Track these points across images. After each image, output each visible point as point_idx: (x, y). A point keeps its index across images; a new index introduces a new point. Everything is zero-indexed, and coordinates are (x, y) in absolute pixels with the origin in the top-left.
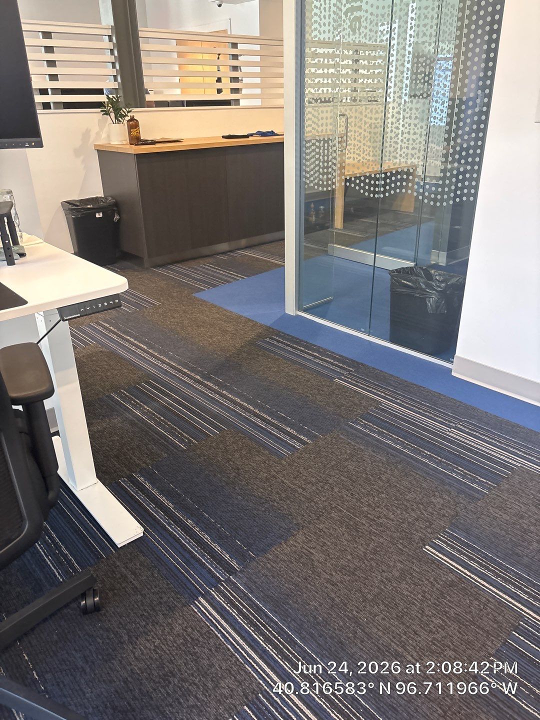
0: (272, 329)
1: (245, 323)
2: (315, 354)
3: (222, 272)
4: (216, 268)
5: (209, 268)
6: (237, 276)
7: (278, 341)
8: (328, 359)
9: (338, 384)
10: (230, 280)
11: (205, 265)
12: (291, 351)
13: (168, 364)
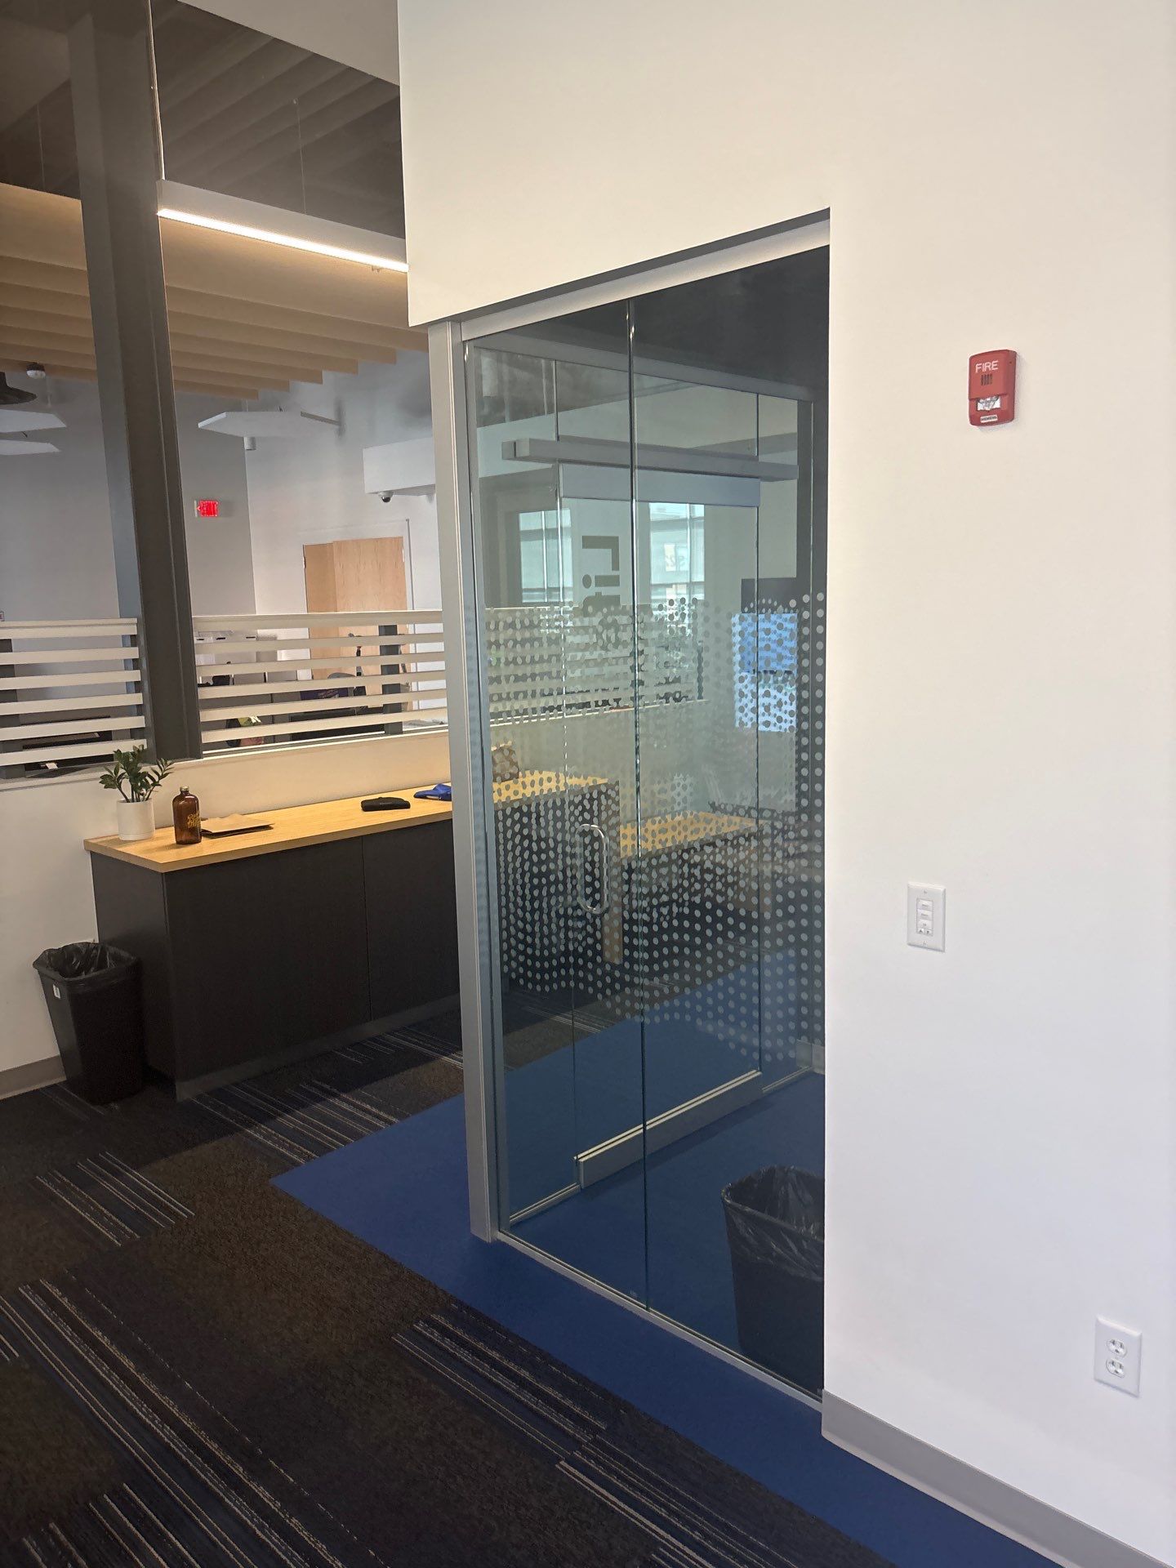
0: (436, 1288)
1: (375, 1273)
2: (524, 1373)
3: (345, 1106)
4: (334, 1095)
5: (319, 1094)
6: (378, 1117)
7: (444, 1332)
8: (550, 1391)
9: (564, 1480)
10: (360, 1128)
11: (312, 1084)
12: (470, 1367)
13: (175, 1424)
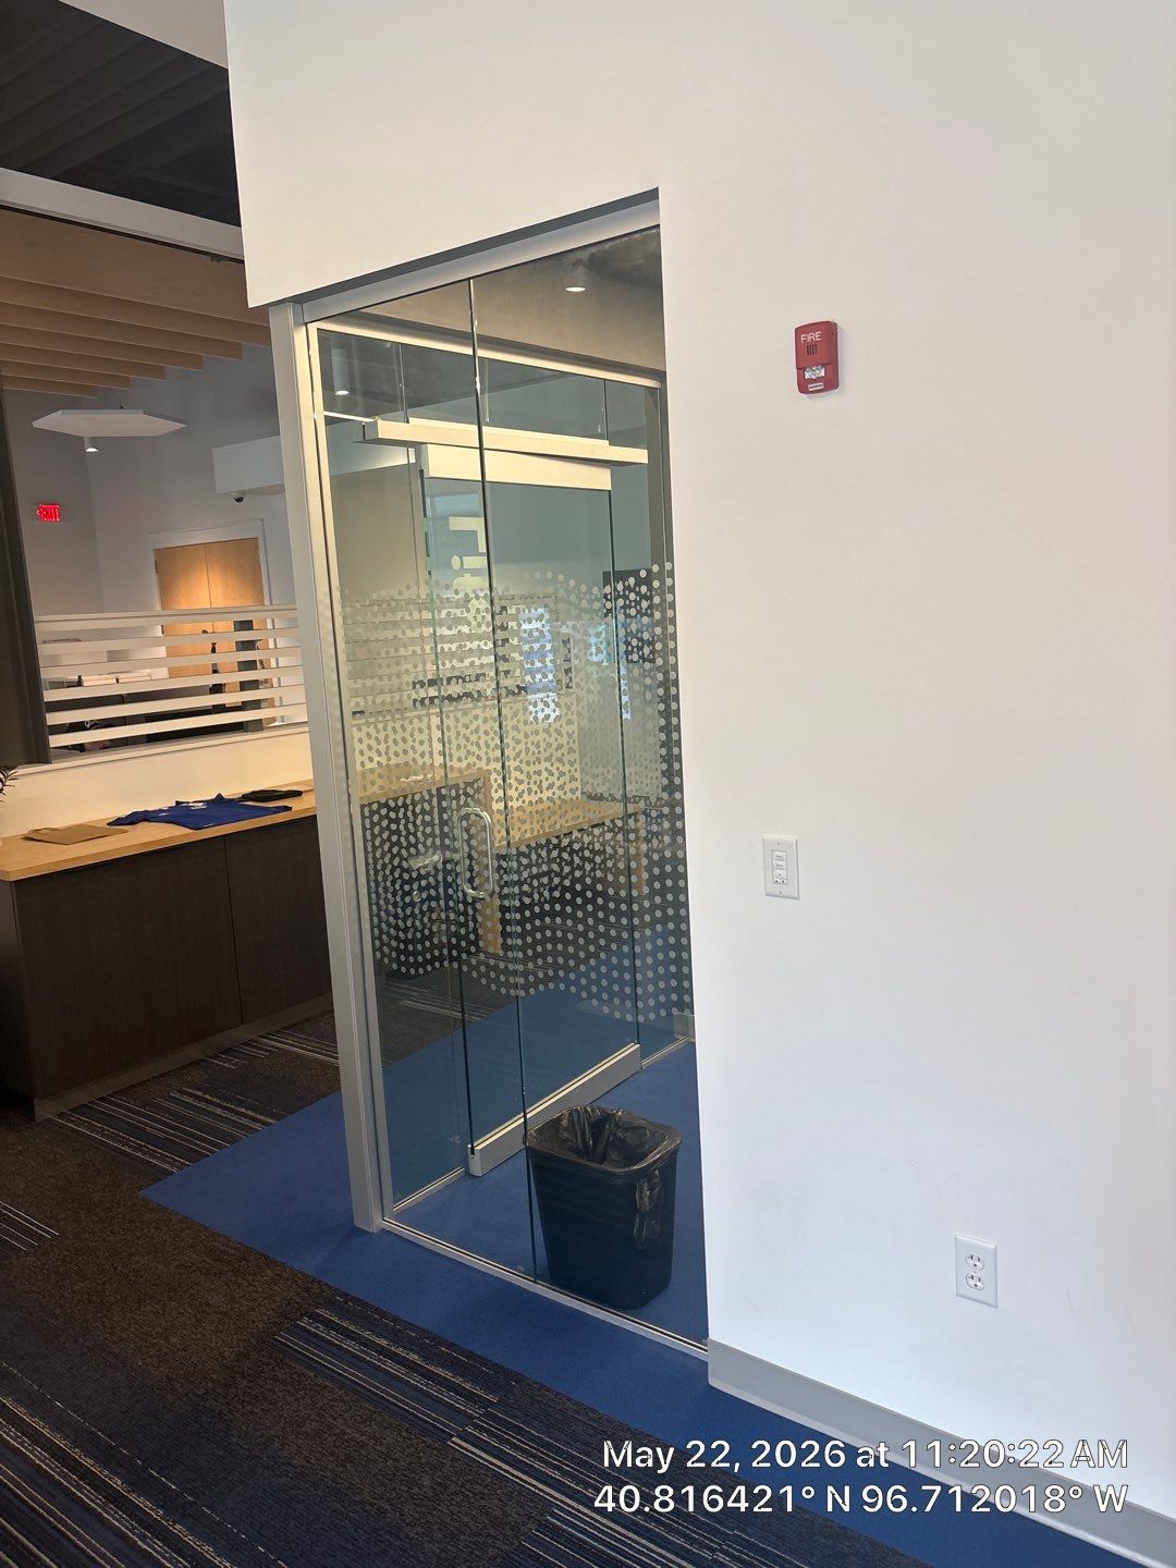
0: (319, 1282)
1: (254, 1274)
2: (414, 1357)
3: (218, 1111)
4: (207, 1101)
5: (190, 1100)
6: (255, 1119)
7: (329, 1325)
8: (439, 1371)
9: (457, 1455)
10: (237, 1133)
11: (183, 1093)
12: (356, 1356)
13: (46, 1445)
